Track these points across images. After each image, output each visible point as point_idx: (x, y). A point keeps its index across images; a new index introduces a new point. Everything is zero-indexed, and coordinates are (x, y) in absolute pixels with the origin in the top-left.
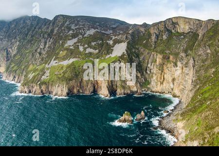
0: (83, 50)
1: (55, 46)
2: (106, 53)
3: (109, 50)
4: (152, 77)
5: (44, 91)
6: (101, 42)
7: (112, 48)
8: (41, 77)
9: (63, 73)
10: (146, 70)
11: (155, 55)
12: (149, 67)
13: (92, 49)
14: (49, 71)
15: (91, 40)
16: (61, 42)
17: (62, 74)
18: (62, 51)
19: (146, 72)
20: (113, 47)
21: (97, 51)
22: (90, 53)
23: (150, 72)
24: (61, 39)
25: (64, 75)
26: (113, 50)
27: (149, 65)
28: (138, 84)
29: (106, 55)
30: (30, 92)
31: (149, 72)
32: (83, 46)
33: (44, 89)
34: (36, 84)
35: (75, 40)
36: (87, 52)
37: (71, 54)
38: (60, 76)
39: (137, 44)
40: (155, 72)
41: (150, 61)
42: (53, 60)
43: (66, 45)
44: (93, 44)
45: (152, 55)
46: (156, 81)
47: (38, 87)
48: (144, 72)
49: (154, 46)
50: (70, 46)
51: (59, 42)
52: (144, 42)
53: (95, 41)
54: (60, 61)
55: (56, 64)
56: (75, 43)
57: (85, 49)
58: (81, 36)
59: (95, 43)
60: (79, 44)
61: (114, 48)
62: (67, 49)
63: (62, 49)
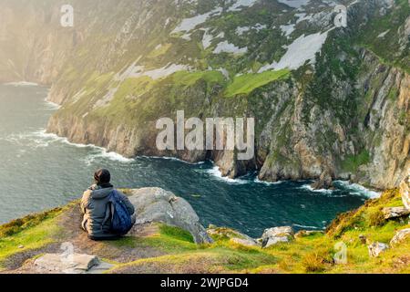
0: (209, 44)
1: (152, 29)
2: (264, 58)
3: (274, 50)
4: (379, 140)
5: (92, 138)
6: (265, 26)
7: (284, 47)
8: (94, 102)
9: (141, 97)
10: (367, 118)
11: (399, 75)
12: (374, 112)
13: (232, 45)
14: (115, 90)
15: (237, 21)
16: (167, 21)
17: (139, 101)
18: (163, 43)
19: (366, 125)
20: (290, 42)
21: (244, 50)
22: (225, 56)
23: (377, 125)
24: (169, 14)
25: (140, 104)
26: (285, 51)
27: (376, 107)
28: (330, 157)
29: (263, 62)
30: (65, 134)
31: (372, 127)
32: (214, 34)
33: (92, 132)
34: (80, 117)
35: (202, 19)
36: (217, 51)
37: (179, 52)
38: (132, 105)
39: (360, 40)
40: (387, 128)
41: (381, 92)
42: (135, 63)
43: (176, 30)
44: (240, 30)
45: (390, 76)
46: (386, 155)
47: (81, 125)
48: (361, 125)
49: (402, 48)
50: (185, 32)
51: (163, 21)
52: (382, 35)
53: (247, 25)
54: (147, 69)
55: (137, 75)
56: (197, 27)
57: (214, 43)
58: (220, 9)
59: (246, 29)
60: (207, 30)
61: (290, 47)
62: (174, 40)
63: (165, 39)
